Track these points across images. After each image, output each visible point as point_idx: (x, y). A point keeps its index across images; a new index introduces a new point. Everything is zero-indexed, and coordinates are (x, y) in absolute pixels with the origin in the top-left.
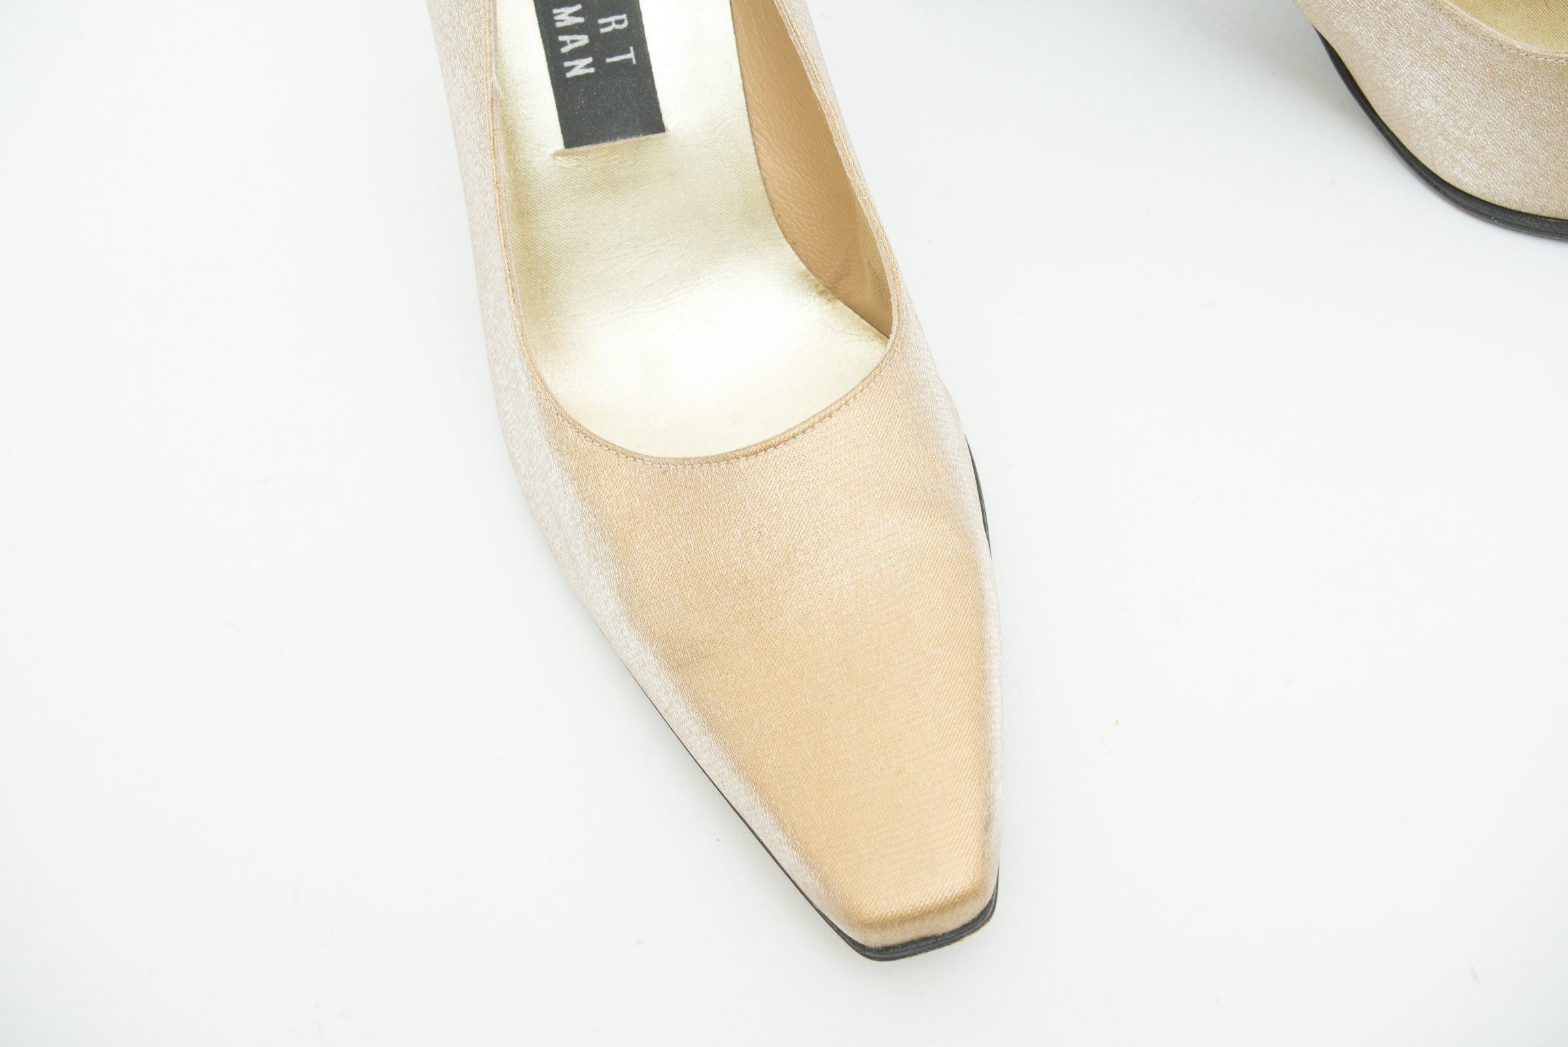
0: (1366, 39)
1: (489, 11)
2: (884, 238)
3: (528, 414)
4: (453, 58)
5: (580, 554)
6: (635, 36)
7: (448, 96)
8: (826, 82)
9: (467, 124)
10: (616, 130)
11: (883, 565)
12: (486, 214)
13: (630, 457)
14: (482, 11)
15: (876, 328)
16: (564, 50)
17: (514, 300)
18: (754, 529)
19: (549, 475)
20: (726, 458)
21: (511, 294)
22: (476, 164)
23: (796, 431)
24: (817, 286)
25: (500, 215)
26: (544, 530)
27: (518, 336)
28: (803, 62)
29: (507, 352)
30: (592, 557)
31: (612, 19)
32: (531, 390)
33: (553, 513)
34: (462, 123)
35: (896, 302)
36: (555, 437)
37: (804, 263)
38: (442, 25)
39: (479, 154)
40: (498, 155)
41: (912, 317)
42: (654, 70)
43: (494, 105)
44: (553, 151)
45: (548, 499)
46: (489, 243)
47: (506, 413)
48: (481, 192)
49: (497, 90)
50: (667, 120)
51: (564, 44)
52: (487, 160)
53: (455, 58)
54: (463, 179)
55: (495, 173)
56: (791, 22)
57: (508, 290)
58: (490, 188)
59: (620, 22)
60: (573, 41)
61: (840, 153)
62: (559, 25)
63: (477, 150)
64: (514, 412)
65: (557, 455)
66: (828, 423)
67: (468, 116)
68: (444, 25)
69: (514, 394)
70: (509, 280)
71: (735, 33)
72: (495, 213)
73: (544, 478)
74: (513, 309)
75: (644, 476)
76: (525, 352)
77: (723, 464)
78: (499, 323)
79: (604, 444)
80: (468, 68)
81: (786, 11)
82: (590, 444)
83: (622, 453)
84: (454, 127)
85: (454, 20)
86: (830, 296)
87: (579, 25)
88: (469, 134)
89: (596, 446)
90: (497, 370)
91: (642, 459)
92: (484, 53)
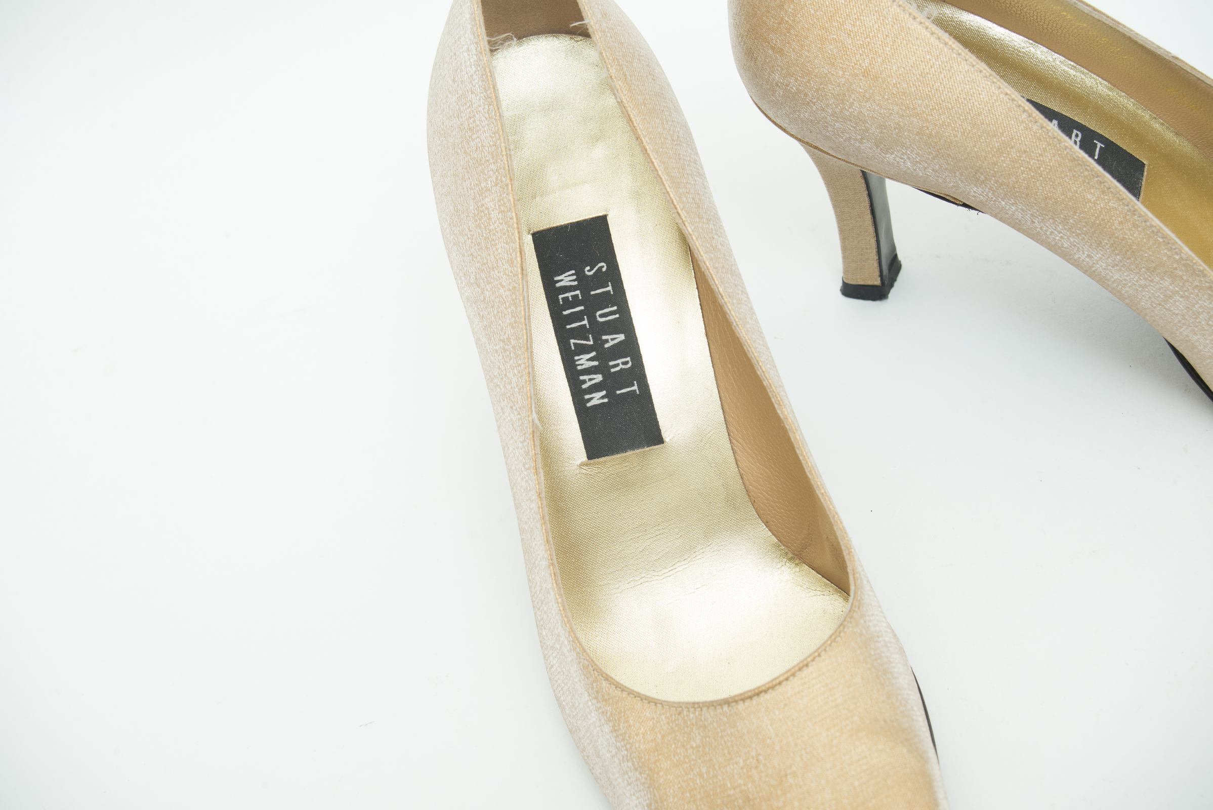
0: (1203, 345)
1: (528, 366)
2: (839, 522)
3: (570, 669)
4: (502, 400)
5: (616, 779)
6: (637, 373)
7: (499, 428)
8: (787, 404)
9: (514, 449)
10: (626, 444)
11: (856, 783)
12: (532, 517)
13: (652, 702)
14: (523, 366)
15: (835, 585)
16: (584, 386)
17: (556, 582)
18: (753, 757)
19: (589, 717)
20: (727, 702)
21: (554, 578)
22: (522, 479)
23: (781, 678)
24: (787, 553)
25: (543, 518)
26: (586, 758)
27: (560, 610)
28: (768, 390)
29: (552, 621)
30: (626, 782)
31: (619, 361)
32: (572, 652)
33: (593, 745)
34: (511, 449)
35: (852, 572)
36: (593, 688)
37: (776, 537)
38: (492, 376)
39: (524, 472)
40: (540, 473)
41: (865, 582)
42: (653, 397)
43: (535, 435)
44: (579, 462)
45: (588, 734)
46: (535, 539)
47: (552, 666)
48: (527, 500)
49: (536, 425)
50: (666, 434)
51: (584, 382)
52: (531, 477)
53: (504, 400)
54: (512, 489)
55: (537, 487)
56: (757, 361)
57: (551, 575)
58: (534, 497)
59: (626, 363)
60: (590, 380)
61: (801, 458)
62: (579, 368)
63: (523, 469)
64: (559, 666)
65: (594, 701)
66: (806, 671)
67: (515, 444)
68: (494, 376)
69: (558, 653)
70: (551, 567)
71: (713, 366)
72: (539, 517)
73: (585, 719)
74: (556, 589)
75: (663, 717)
76: (566, 622)
77: (726, 708)
78: (544, 599)
79: (631, 692)
80: (514, 408)
81: (753, 353)
82: (620, 693)
83: (646, 699)
84: (504, 451)
85: (502, 373)
86: (797, 561)
87: (595, 367)
88: (516, 456)
89: (625, 695)
90: (544, 633)
91: (661, 704)
92: (526, 397)
